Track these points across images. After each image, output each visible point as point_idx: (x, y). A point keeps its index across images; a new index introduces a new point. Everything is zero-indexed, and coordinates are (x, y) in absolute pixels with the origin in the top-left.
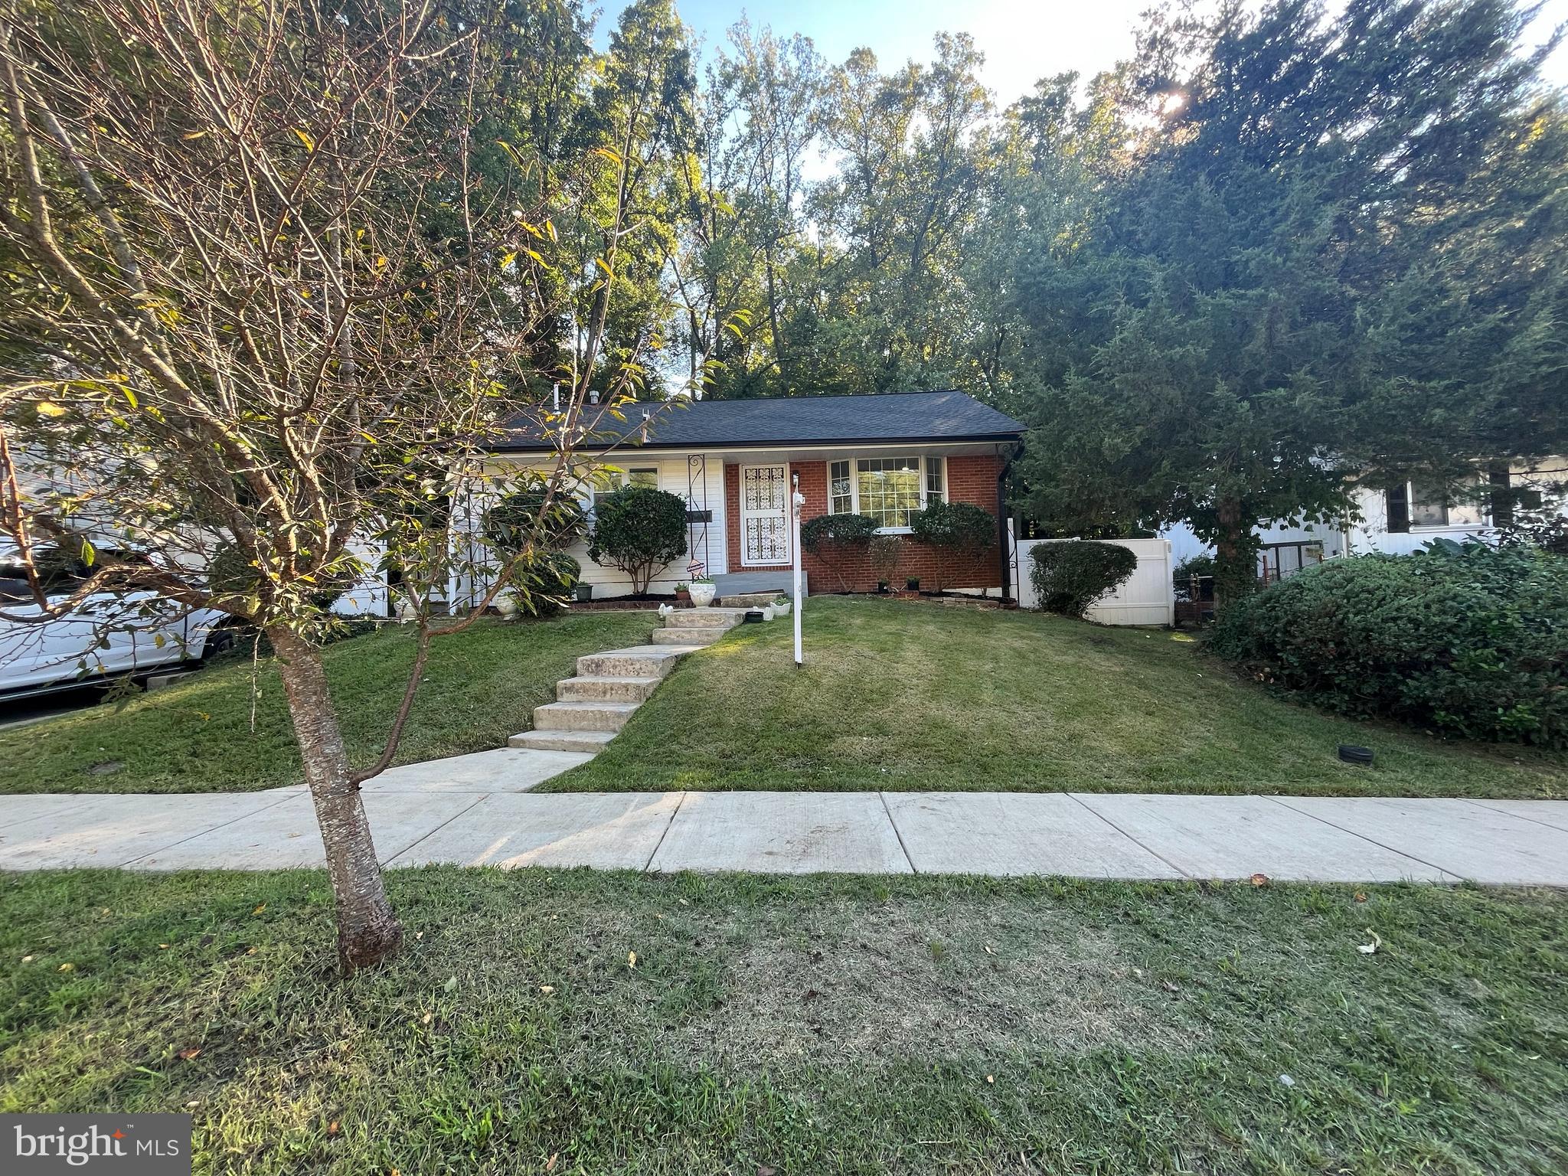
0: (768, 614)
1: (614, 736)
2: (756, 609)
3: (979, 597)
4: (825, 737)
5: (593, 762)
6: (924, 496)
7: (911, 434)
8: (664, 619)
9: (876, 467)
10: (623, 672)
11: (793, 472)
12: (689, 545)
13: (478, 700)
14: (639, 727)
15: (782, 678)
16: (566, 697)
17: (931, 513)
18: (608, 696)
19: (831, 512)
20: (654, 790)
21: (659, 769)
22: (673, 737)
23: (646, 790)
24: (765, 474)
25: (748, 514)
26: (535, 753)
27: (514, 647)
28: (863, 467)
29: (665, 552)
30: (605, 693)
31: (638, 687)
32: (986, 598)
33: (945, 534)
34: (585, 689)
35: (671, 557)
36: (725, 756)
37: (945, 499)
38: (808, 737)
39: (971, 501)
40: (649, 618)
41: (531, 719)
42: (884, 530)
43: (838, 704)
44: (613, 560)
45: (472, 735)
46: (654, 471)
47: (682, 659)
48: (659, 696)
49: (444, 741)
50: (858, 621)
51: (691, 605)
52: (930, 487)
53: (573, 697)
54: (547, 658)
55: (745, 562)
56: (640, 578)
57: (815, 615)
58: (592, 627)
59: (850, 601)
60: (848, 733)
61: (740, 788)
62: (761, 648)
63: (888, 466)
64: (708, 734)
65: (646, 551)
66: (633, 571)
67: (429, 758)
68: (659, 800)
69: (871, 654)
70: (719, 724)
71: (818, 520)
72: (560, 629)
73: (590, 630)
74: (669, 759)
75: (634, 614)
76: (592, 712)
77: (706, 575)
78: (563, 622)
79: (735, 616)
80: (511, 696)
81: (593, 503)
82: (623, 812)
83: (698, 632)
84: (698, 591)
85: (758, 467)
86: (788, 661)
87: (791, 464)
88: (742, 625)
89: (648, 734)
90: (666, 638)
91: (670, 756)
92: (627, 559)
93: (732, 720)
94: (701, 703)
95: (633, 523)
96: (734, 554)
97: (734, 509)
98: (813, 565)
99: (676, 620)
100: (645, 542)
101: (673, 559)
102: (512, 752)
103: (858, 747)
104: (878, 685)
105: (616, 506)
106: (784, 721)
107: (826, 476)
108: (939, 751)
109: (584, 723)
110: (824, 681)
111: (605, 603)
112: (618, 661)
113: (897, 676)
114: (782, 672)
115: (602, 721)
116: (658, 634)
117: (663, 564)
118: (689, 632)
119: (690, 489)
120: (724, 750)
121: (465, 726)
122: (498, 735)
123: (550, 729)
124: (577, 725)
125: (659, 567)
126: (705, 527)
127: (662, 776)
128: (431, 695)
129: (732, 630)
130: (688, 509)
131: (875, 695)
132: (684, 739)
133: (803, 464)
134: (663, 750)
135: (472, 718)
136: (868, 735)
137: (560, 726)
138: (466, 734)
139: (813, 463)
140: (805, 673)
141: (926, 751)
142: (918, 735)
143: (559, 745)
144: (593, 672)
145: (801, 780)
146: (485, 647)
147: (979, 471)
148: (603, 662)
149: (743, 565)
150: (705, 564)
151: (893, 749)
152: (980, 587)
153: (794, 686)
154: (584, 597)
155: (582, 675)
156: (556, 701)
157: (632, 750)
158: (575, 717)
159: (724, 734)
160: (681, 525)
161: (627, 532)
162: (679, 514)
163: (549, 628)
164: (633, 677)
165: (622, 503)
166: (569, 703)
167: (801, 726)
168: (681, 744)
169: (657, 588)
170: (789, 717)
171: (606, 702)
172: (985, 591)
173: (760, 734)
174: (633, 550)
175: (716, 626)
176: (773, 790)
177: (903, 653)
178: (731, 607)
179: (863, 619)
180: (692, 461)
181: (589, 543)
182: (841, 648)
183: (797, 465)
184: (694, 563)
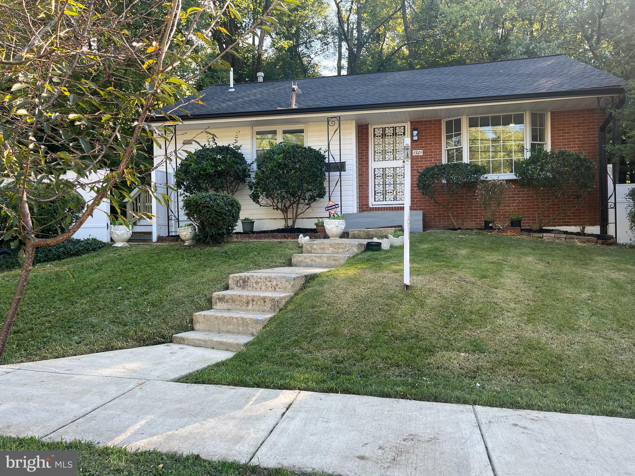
0: (385, 244)
1: (250, 339)
2: (375, 240)
3: (578, 234)
4: (425, 350)
5: (231, 360)
6: (528, 146)
7: (517, 92)
8: (301, 247)
9: (485, 122)
10: (264, 287)
11: (413, 130)
12: (327, 189)
13: (153, 305)
14: (270, 333)
15: (391, 297)
16: (219, 305)
17: (533, 160)
18: (250, 306)
19: (444, 161)
20: (275, 388)
21: (281, 369)
22: (296, 343)
23: (267, 387)
24: (389, 132)
25: (374, 165)
26: (191, 349)
27: (186, 266)
28: (473, 123)
29: (308, 195)
30: (248, 303)
31: (273, 300)
32: (584, 235)
33: (546, 178)
34: (233, 300)
35: (313, 199)
36: (337, 362)
37: (548, 148)
38: (410, 349)
39: (572, 150)
40: (290, 246)
41: (191, 321)
42: (491, 177)
43: (440, 322)
44: (269, 202)
45: (146, 332)
46: (302, 131)
47: (310, 278)
48: (290, 307)
49: (125, 336)
50: (463, 252)
51: (326, 237)
52: (534, 138)
53: (224, 306)
54: (209, 274)
55: (372, 202)
56: (290, 216)
57: (426, 246)
58: (247, 252)
59: (459, 235)
60: (447, 348)
61: (347, 391)
62: (376, 272)
63: (495, 122)
64: (325, 342)
65: (293, 195)
66: (285, 210)
67: (113, 349)
68: (276, 396)
69: (473, 280)
70: (335, 334)
71: (432, 169)
72: (223, 252)
73: (245, 254)
74: (291, 361)
75: (280, 242)
76: (236, 318)
77: (339, 214)
78: (226, 247)
79: (358, 245)
80: (178, 303)
81: (255, 157)
82: (244, 405)
83: (327, 257)
84: (332, 226)
85: (384, 126)
86: (398, 283)
87: (411, 123)
88: (362, 253)
89: (277, 338)
90: (302, 261)
91: (292, 359)
92: (280, 200)
93: (346, 331)
94: (322, 315)
95: (283, 172)
96: (363, 197)
97: (364, 161)
98: (428, 206)
99: (311, 247)
100: (293, 187)
101: (315, 200)
102: (174, 347)
103: (455, 362)
104: (477, 307)
105: (271, 159)
106: (390, 334)
107: (441, 132)
108: (534, 371)
109: (230, 327)
110: (428, 301)
111: (262, 234)
112: (261, 279)
113: (495, 300)
114: (392, 292)
115: (243, 326)
116: (296, 258)
117: (307, 205)
118: (320, 257)
119: (329, 145)
120: (337, 356)
121: (142, 325)
122: (166, 333)
123: (204, 331)
124: (224, 328)
125: (304, 207)
126: (340, 175)
127: (282, 375)
128: (121, 300)
129: (354, 257)
130: (327, 161)
131: (474, 316)
132: (305, 345)
133: (422, 122)
134: (287, 353)
135: (147, 319)
136: (465, 351)
137: (211, 329)
138: (142, 331)
139: (430, 121)
140: (412, 294)
141: (520, 370)
142: (513, 355)
143: (209, 344)
144: (241, 286)
145: (400, 388)
146: (166, 265)
147: (581, 123)
148: (248, 279)
149: (371, 206)
150: (340, 205)
151: (489, 365)
152: (579, 225)
153: (401, 304)
154: (248, 229)
155: (232, 289)
156: (210, 308)
157: (263, 351)
158: (224, 322)
159: (339, 342)
160: (321, 174)
161: (278, 179)
162: (320, 165)
163: (215, 252)
164: (270, 291)
165: (276, 157)
166: (221, 310)
167: (405, 339)
168: (303, 349)
169: (302, 224)
170: (395, 331)
171: (248, 311)
172: (584, 228)
173: (369, 344)
174: (284, 194)
175: (342, 253)
176: (374, 396)
177: (502, 280)
178: (356, 238)
179: (468, 250)
180: (330, 123)
181: (251, 188)
182: (446, 273)
183: (417, 122)
184: (331, 203)
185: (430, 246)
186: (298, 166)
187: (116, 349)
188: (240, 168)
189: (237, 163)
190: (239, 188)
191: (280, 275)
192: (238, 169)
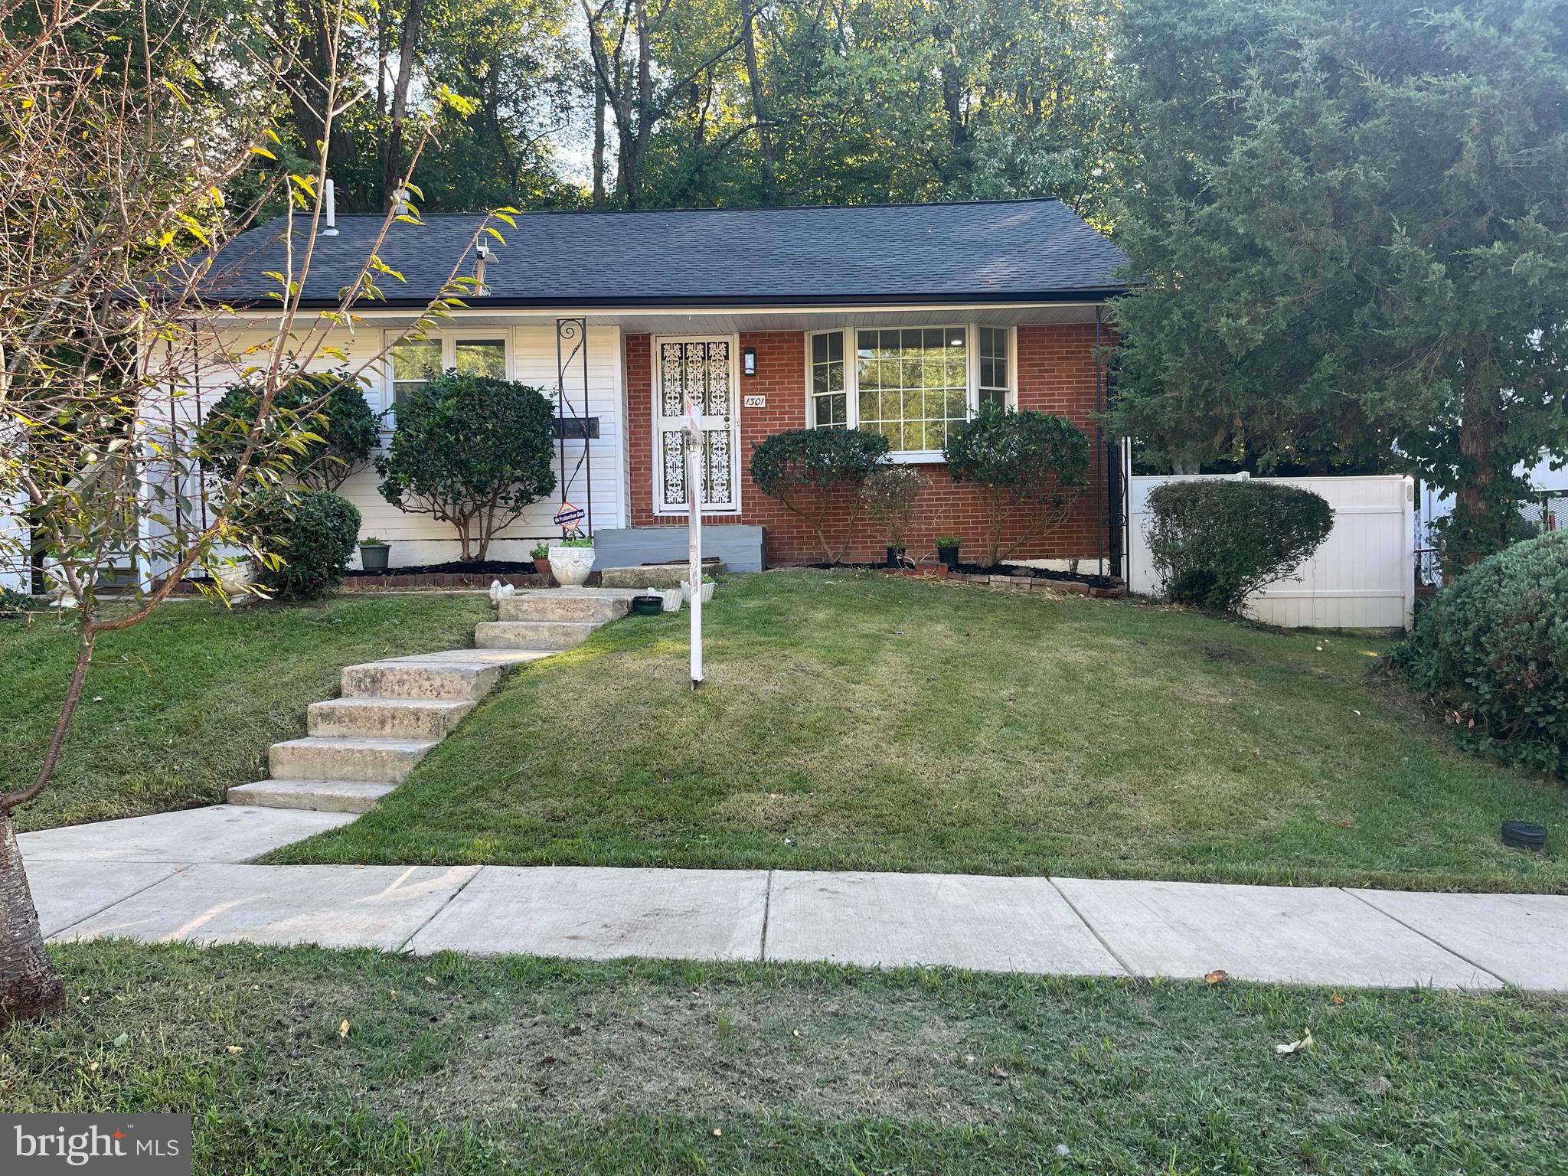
0: (671, 601)
1: (390, 789)
2: (651, 592)
3: (1060, 575)
4: (712, 792)
5: (353, 825)
6: (973, 396)
7: (948, 287)
8: (496, 608)
10: (415, 691)
11: (745, 350)
12: (558, 475)
13: (180, 731)
14: (430, 776)
15: (664, 703)
16: (323, 729)
17: (982, 426)
18: (388, 728)
19: (809, 423)
20: (438, 863)
21: (451, 836)
22: (480, 791)
24: (695, 353)
25: (662, 424)
26: (268, 813)
27: (243, 649)
28: (866, 341)
29: (514, 489)
30: (383, 723)
31: (434, 714)
32: (1074, 577)
34: (352, 717)
35: (525, 498)
36: (556, 819)
37: (1011, 402)
38: (686, 792)
39: (1058, 405)
40: (473, 605)
41: (265, 761)
42: (899, 457)
43: (745, 744)
44: (425, 501)
45: (170, 784)
46: (500, 344)
47: (509, 672)
48: (468, 729)
49: (125, 793)
51: (554, 583)
52: (985, 379)
53: (334, 729)
54: (296, 666)
55: (659, 506)
56: (474, 533)
58: (377, 617)
59: (825, 580)
60: (748, 788)
61: (567, 862)
62: (643, 656)
63: (912, 340)
64: (534, 787)
65: (481, 489)
66: (462, 521)
67: (102, 818)
68: (440, 875)
69: (820, 668)
70: (554, 772)
71: (781, 440)
72: (323, 620)
73: (371, 623)
74: (469, 821)
75: (451, 596)
76: (360, 752)
77: (585, 530)
78: (329, 609)
79: (614, 603)
80: (234, 726)
81: (391, 400)
82: (384, 889)
83: (550, 629)
84: (565, 560)
85: (683, 340)
86: (680, 677)
87: (742, 336)
88: (623, 618)
89: (443, 786)
90: (496, 637)
91: (471, 817)
92: (450, 501)
93: (575, 767)
94: (531, 741)
95: (457, 439)
96: (639, 493)
97: (642, 415)
98: (777, 516)
99: (518, 608)
100: (480, 473)
101: (530, 501)
102: (232, 811)
103: (760, 808)
104: (812, 717)
105: (428, 409)
106: (655, 768)
107: (803, 359)
108: (881, 816)
109: (348, 770)
110: (730, 709)
111: (409, 577)
112: (408, 674)
113: (848, 704)
114: (667, 694)
115: (374, 766)
116: (485, 631)
117: (512, 510)
118: (535, 629)
119: (561, 379)
120: (554, 809)
121: (158, 770)
122: (212, 784)
123: (293, 778)
124: (335, 773)
125: (505, 515)
126: (587, 446)
127: (453, 844)
128: (105, 723)
129: (604, 627)
130: (556, 414)
131: (805, 733)
132: (496, 794)
133: (763, 335)
134: (462, 808)
135: (170, 759)
136: (779, 791)
137: (309, 775)
138: (160, 782)
139: (781, 334)
140: (703, 696)
141: (860, 816)
142: (856, 793)
143: (306, 801)
144: (367, 690)
145: (658, 853)
146: (196, 648)
147: (1073, 352)
148: (383, 674)
149: (657, 513)
150: (586, 511)
151: (812, 811)
152: (1069, 557)
153: (681, 716)
154: (375, 564)
155: (349, 696)
156: (305, 734)
157: (416, 808)
158: (335, 760)
159: (560, 786)
160: (543, 444)
161: (446, 454)
162: (540, 424)
163: (304, 618)
164: (428, 699)
165: (439, 404)
166: (325, 738)
167: (681, 776)
168: (492, 801)
169: (501, 551)
170: (665, 762)
171: (383, 737)
172: (1076, 564)
173: (615, 787)
174: (458, 486)
175: (581, 620)
176: (613, 865)
177: (872, 668)
178: (617, 587)
179: (832, 611)
180: (563, 329)
181: (382, 471)
182: (773, 657)
183: (753, 335)
184: (567, 508)
185: (761, 603)
186: (490, 427)
187: (110, 818)
188: (357, 425)
189: (349, 415)
190: (354, 470)
191: (448, 665)
192: (351, 427)
